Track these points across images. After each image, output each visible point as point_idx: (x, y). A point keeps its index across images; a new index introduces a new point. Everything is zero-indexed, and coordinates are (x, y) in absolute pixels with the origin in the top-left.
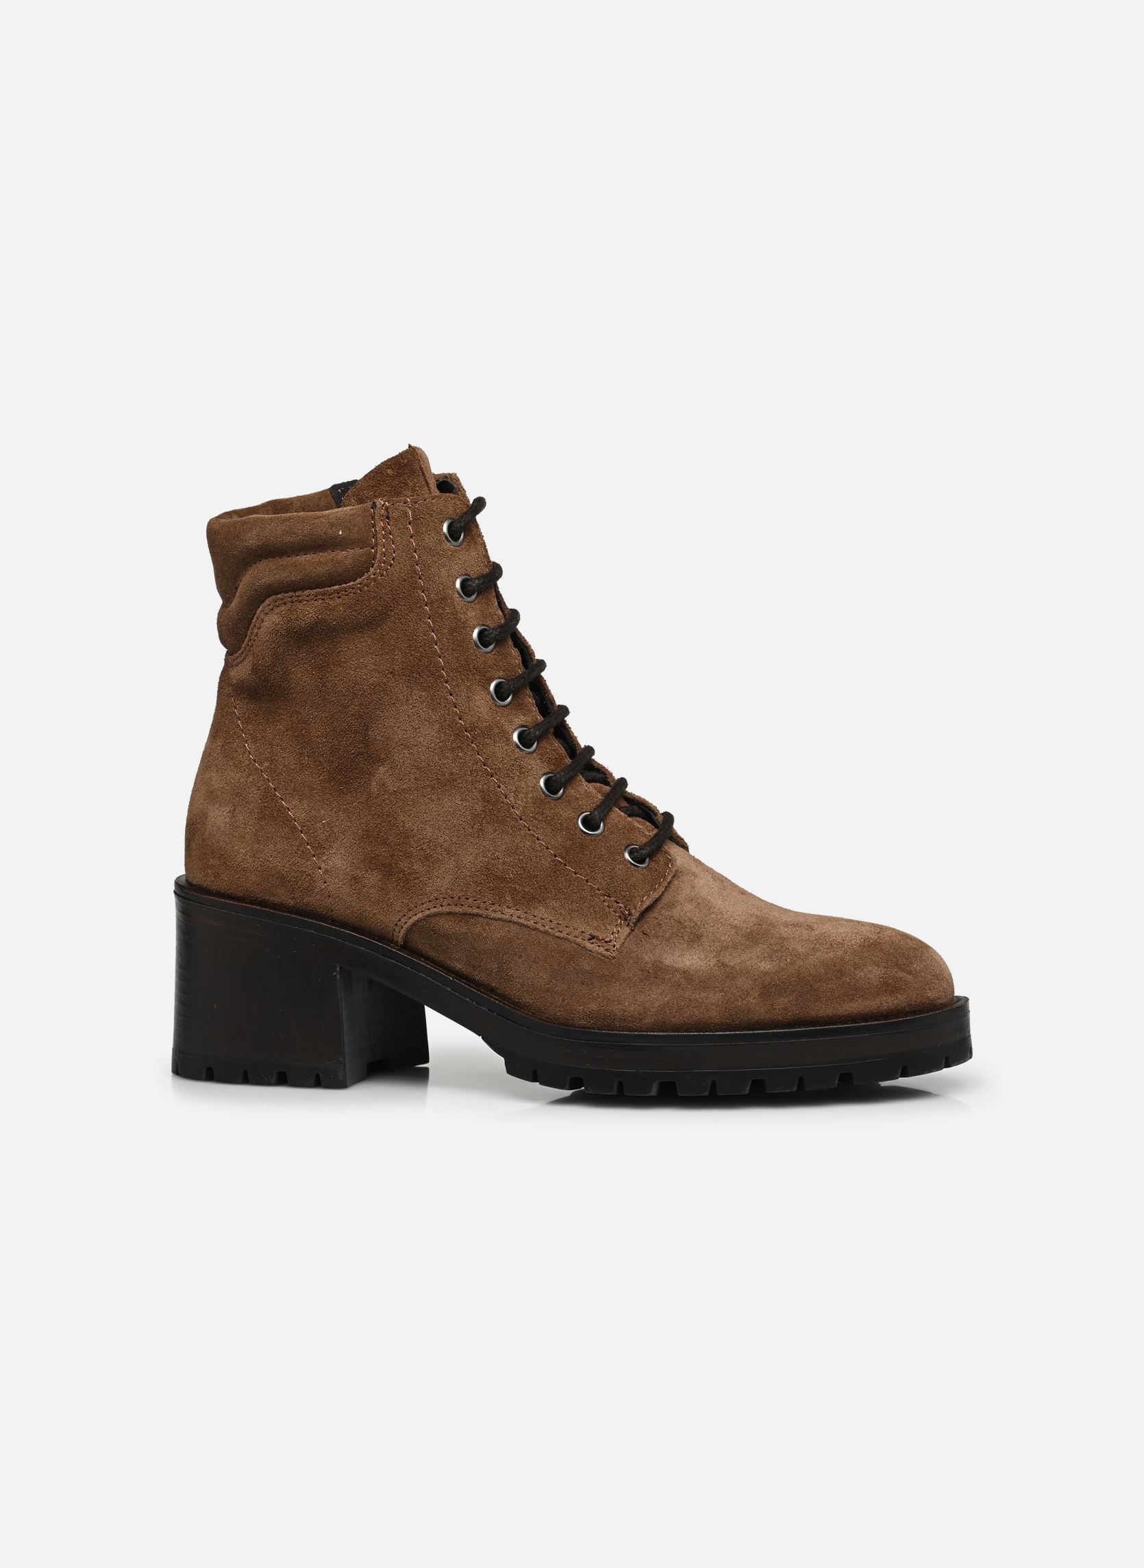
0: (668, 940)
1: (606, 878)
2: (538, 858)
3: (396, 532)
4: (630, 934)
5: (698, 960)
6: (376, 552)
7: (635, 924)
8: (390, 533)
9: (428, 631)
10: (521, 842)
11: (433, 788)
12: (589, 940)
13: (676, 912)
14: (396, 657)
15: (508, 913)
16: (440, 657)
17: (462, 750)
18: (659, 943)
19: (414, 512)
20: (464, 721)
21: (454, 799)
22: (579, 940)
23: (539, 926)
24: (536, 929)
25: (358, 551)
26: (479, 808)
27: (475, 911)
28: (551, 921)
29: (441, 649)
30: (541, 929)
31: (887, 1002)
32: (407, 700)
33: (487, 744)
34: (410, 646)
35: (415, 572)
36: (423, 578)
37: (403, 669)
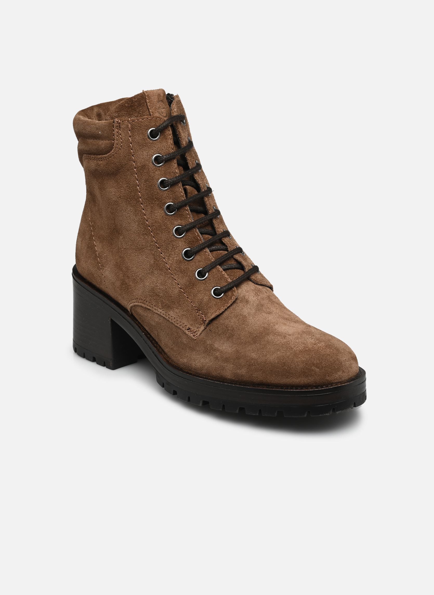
0: (219, 335)
1: (199, 302)
2: (173, 289)
3: (123, 134)
4: (204, 330)
5: (229, 347)
6: (114, 142)
7: (207, 325)
8: (120, 135)
9: (135, 180)
10: (167, 280)
11: (136, 250)
12: (188, 329)
13: (227, 322)
14: (122, 191)
15: (160, 311)
16: (140, 192)
17: (147, 235)
18: (215, 336)
19: (132, 125)
20: (148, 222)
21: (143, 256)
22: (184, 329)
23: (170, 320)
24: (169, 321)
25: (107, 142)
26: (152, 262)
27: (149, 308)
28: (175, 318)
29: (140, 189)
30: (170, 321)
31: (303, 380)
32: (126, 210)
33: (158, 233)
34: (127, 186)
35: (131, 153)
36: (134, 156)
37: (124, 196)
